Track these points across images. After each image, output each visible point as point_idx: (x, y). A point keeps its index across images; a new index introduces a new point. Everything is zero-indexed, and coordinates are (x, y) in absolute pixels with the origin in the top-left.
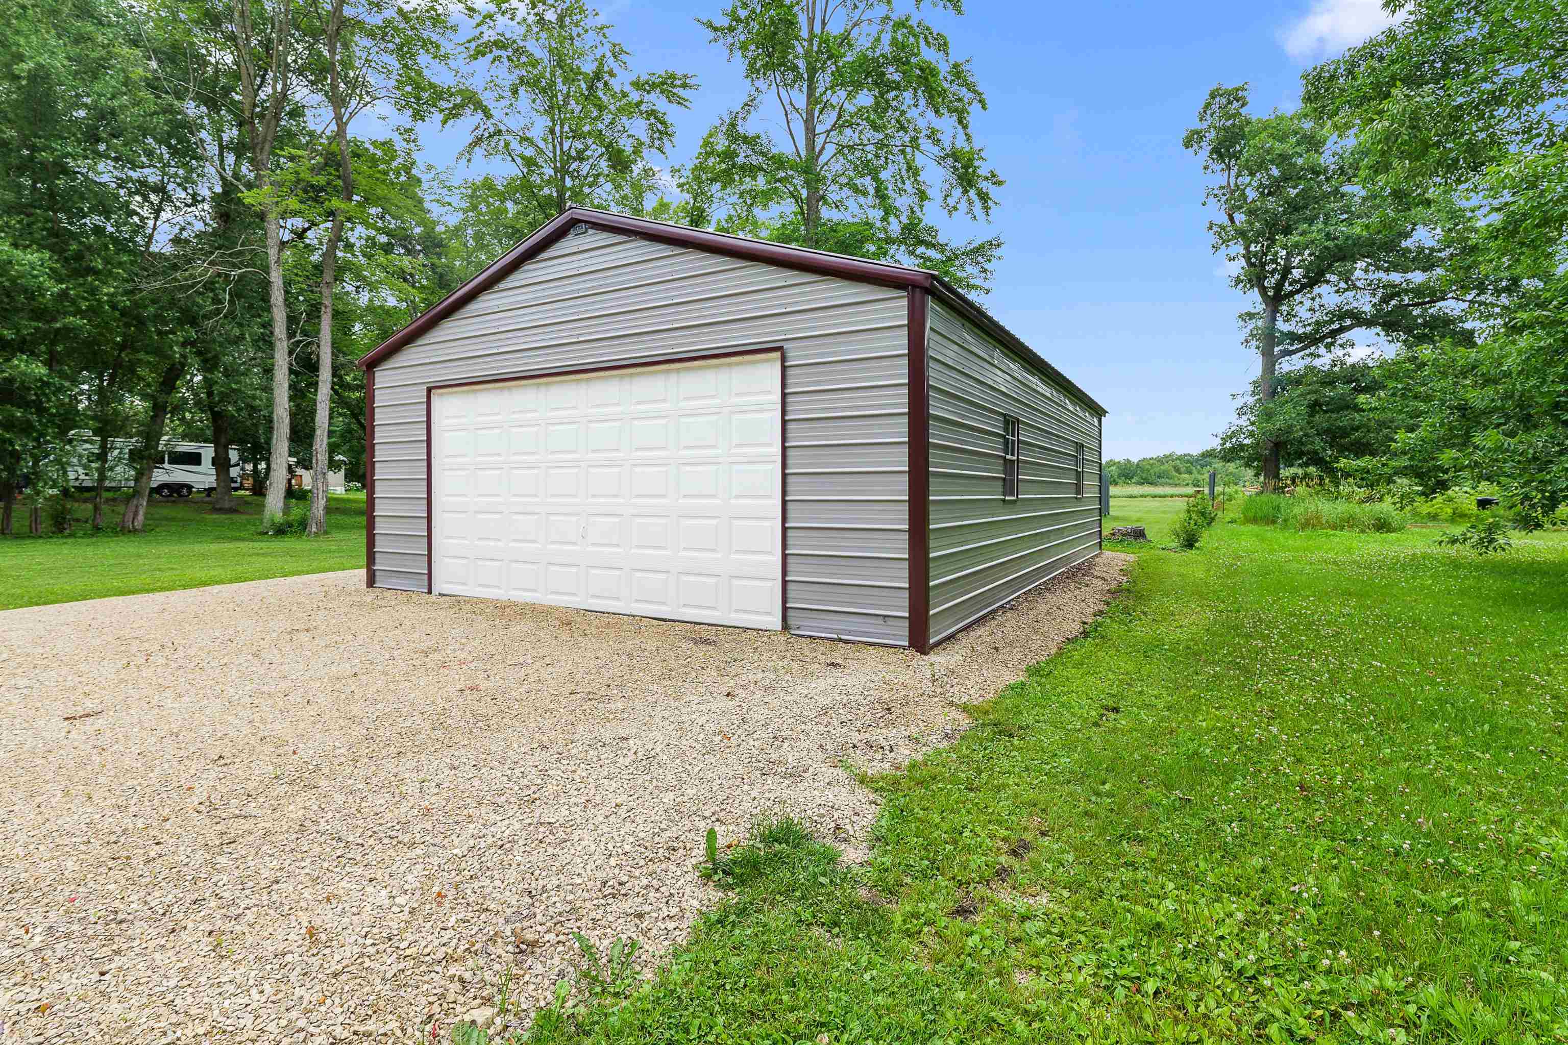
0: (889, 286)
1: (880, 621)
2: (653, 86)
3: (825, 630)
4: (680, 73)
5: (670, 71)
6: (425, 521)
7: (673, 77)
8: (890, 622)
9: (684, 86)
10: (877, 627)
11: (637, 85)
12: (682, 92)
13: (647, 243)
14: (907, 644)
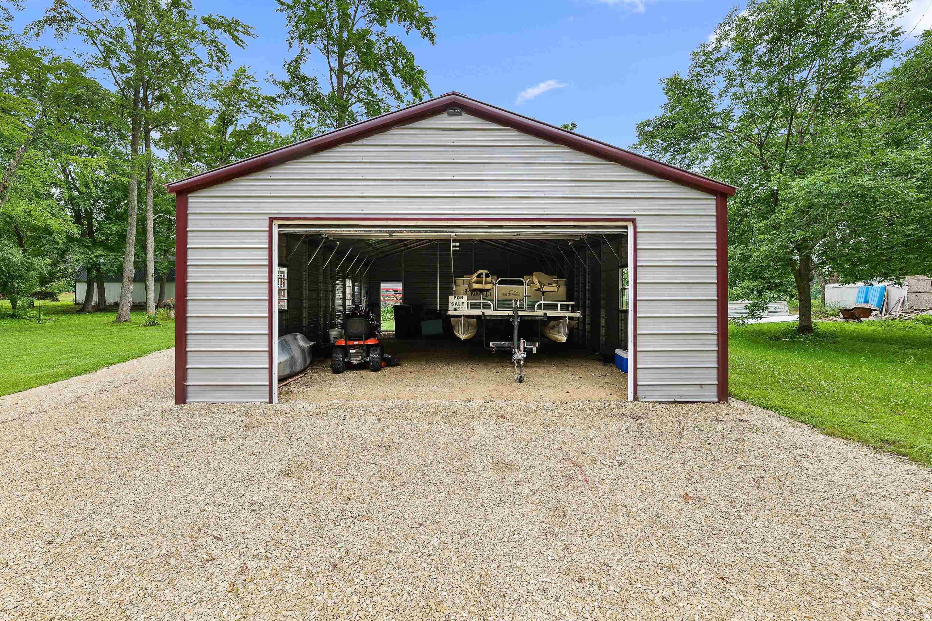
0: (703, 191)
1: (699, 388)
2: (219, 25)
3: (662, 396)
4: (243, 23)
5: (236, 19)
6: (267, 338)
7: (237, 23)
8: (705, 388)
9: (245, 32)
10: (696, 391)
11: (207, 21)
12: (241, 36)
13: (519, 133)
14: (717, 400)
